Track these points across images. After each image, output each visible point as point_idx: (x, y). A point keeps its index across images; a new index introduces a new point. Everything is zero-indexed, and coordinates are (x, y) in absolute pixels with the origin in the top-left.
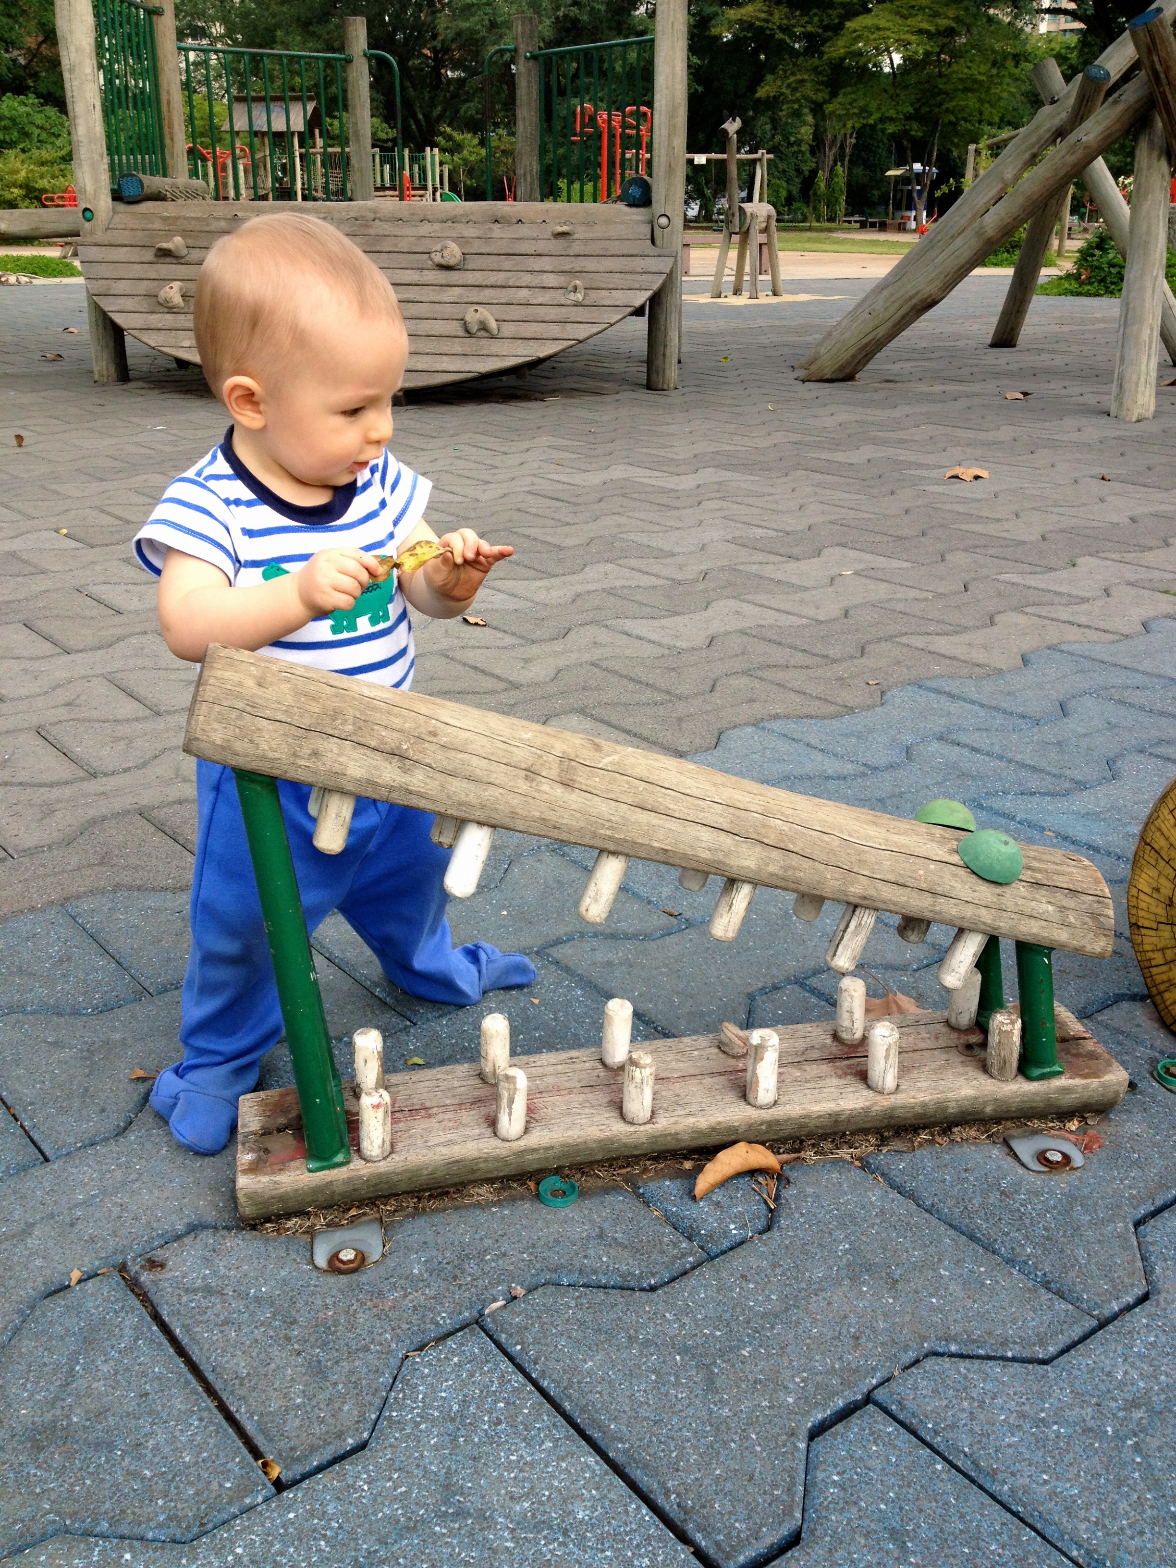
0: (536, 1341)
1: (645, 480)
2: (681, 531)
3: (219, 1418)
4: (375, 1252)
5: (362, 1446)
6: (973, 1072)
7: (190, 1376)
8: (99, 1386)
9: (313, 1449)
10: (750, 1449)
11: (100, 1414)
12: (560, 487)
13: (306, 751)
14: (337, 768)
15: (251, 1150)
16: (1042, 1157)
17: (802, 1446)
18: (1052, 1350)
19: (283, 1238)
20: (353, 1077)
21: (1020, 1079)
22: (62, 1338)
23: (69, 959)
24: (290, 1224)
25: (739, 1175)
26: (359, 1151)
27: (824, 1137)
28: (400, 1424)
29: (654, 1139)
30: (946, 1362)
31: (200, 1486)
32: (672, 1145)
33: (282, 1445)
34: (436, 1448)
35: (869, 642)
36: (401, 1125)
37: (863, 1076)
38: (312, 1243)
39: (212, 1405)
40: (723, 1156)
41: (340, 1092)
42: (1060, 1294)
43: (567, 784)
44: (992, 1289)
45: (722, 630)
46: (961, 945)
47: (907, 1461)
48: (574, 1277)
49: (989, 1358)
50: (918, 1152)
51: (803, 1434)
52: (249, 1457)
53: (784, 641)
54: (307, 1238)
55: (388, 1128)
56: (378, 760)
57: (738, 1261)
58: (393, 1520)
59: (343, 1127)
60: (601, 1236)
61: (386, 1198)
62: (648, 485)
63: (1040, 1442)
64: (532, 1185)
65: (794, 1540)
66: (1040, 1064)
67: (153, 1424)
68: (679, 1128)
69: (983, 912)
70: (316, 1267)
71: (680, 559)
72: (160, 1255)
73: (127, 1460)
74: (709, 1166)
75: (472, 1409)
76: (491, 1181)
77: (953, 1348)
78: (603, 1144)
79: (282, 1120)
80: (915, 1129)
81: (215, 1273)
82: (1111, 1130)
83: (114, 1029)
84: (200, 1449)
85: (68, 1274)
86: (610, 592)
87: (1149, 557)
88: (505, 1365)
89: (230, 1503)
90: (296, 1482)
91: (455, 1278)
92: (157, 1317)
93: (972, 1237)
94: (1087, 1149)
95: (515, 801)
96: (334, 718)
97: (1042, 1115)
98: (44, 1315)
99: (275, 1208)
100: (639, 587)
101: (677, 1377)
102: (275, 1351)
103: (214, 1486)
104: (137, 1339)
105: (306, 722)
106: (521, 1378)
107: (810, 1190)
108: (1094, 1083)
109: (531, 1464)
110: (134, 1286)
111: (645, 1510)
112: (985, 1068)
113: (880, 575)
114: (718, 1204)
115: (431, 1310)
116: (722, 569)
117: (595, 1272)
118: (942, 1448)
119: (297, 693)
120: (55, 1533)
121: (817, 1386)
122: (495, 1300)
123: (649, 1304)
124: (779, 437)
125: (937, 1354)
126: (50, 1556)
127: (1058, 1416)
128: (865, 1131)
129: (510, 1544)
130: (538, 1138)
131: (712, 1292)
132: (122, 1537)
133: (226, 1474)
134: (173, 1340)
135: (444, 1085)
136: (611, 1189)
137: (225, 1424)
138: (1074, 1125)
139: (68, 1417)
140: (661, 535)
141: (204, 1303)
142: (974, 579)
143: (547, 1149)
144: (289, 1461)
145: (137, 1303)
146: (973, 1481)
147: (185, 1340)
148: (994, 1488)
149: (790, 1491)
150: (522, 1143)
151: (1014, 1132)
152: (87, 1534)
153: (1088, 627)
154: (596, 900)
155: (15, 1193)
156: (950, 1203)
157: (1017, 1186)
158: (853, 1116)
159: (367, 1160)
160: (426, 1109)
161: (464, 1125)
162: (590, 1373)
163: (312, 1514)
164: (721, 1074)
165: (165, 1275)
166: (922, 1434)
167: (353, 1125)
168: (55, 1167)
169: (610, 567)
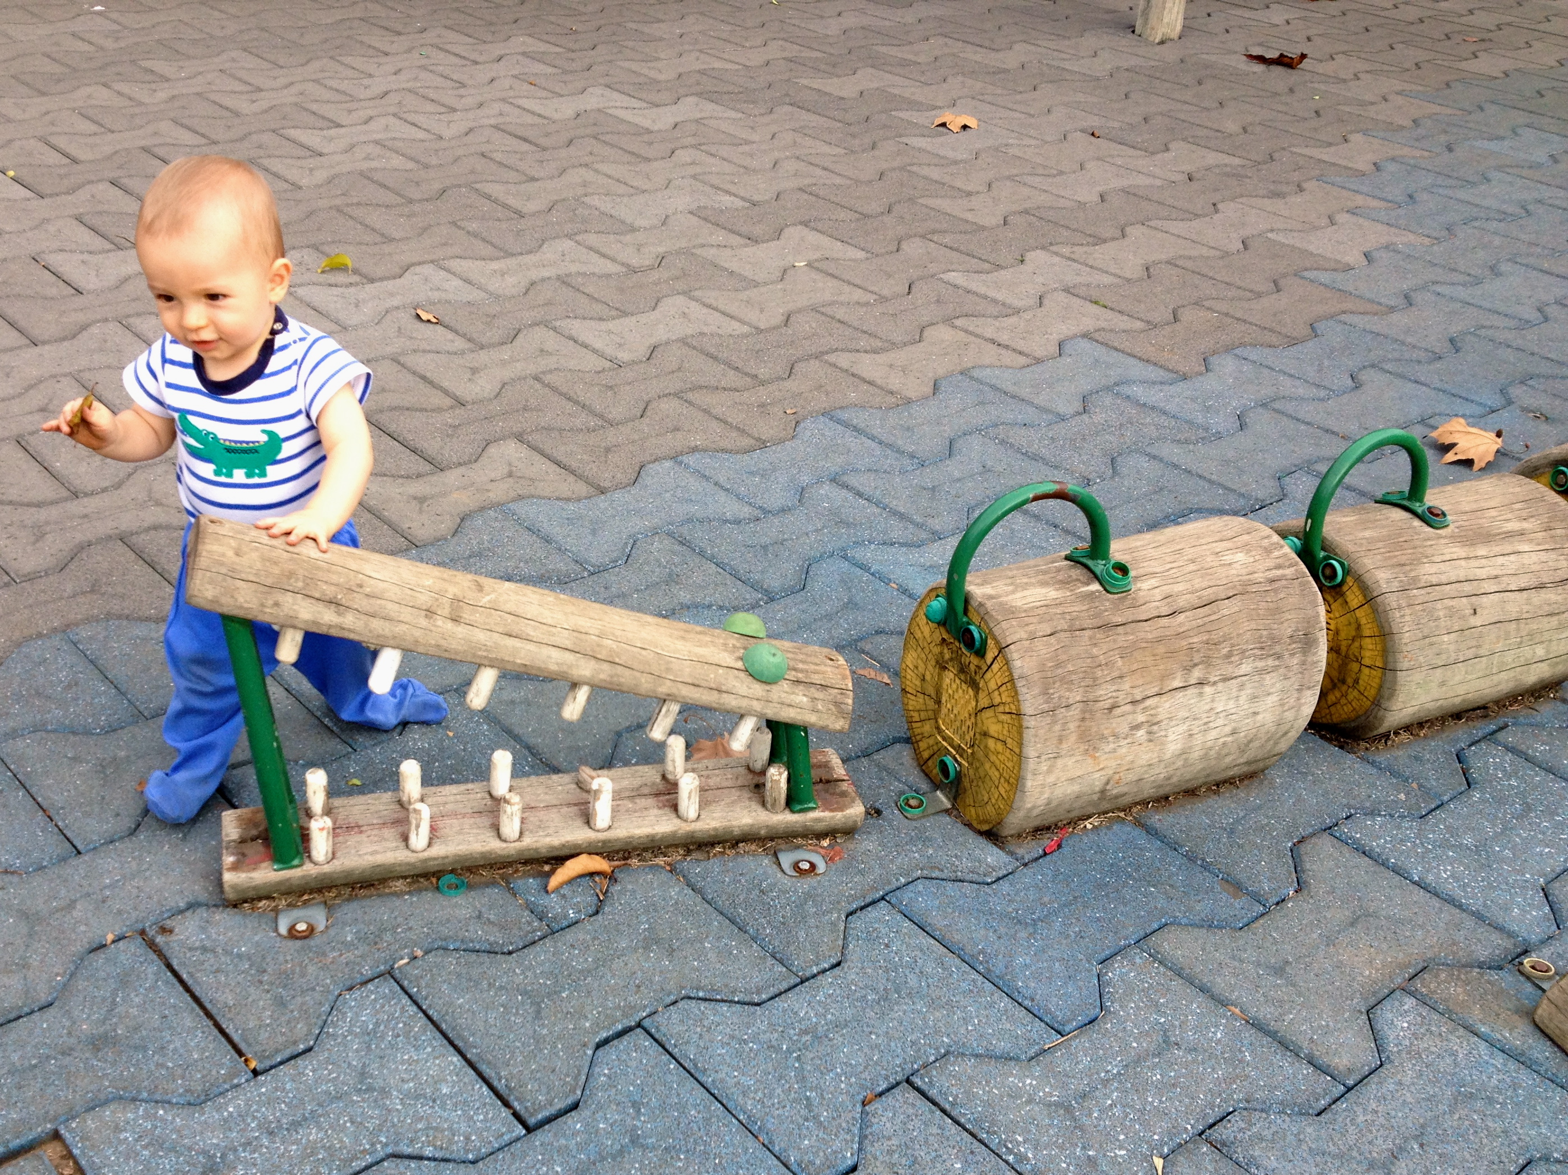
0: (427, 986)
1: (621, 114)
2: (647, 195)
3: (216, 1032)
4: (321, 926)
5: (310, 1049)
6: (755, 806)
7: (195, 1005)
8: (134, 1011)
9: (277, 1051)
10: (556, 1054)
11: (136, 1029)
12: (529, 119)
13: (270, 602)
14: (291, 613)
15: (233, 854)
16: (796, 866)
17: (590, 1052)
18: (764, 997)
19: (256, 914)
20: (306, 802)
21: (787, 811)
22: (105, 980)
23: (76, 684)
24: (261, 904)
25: (582, 876)
26: (309, 857)
27: (645, 850)
28: (334, 1036)
29: (521, 852)
30: (693, 1003)
31: (205, 1072)
32: (536, 856)
33: (258, 1048)
34: (357, 1051)
35: (799, 360)
36: (341, 839)
37: (675, 808)
38: (276, 918)
39: (210, 1023)
40: (569, 863)
41: (296, 813)
42: (781, 962)
43: (455, 620)
44: (736, 957)
45: (664, 338)
46: (743, 723)
47: (652, 1063)
48: (458, 944)
49: (723, 1001)
50: (712, 861)
51: (592, 1046)
52: (236, 1056)
53: (720, 355)
54: (273, 914)
55: (330, 843)
56: (320, 607)
57: (569, 936)
58: (328, 1093)
59: (298, 840)
60: (479, 917)
61: (329, 888)
62: (623, 121)
63: (739, 1054)
64: (434, 880)
65: (575, 1106)
66: (800, 802)
67: (171, 1035)
68: (539, 845)
69: (755, 703)
70: (279, 935)
71: (640, 237)
72: (169, 923)
73: (156, 1057)
74: (559, 871)
75: (382, 1028)
76: (405, 877)
77: (701, 994)
78: (484, 855)
79: (254, 832)
80: (713, 845)
81: (208, 937)
82: (851, 846)
83: (119, 747)
84: (203, 1050)
85: (105, 936)
86: (564, 280)
87: (1100, 254)
88: (405, 1000)
89: (225, 1082)
90: (266, 1071)
91: (376, 943)
92: (169, 967)
93: (733, 922)
94: (830, 860)
95: (418, 633)
96: (289, 578)
97: (804, 836)
98: (91, 964)
99: (251, 894)
100: (594, 274)
101: (517, 1010)
102: (252, 990)
103: (214, 1072)
104: (157, 981)
105: (269, 582)
106: (415, 1008)
107: (630, 887)
108: (839, 815)
109: (417, 1061)
110: (151, 945)
111: (485, 1088)
112: (764, 804)
113: (831, 268)
114: (564, 896)
115: (358, 964)
116: (679, 252)
117: (472, 941)
118: (677, 1056)
119: (264, 559)
120: (114, 1099)
121: (607, 1016)
122: (402, 959)
123: (506, 963)
124: (775, 51)
125: (690, 998)
126: (112, 1112)
127: (755, 1038)
128: (676, 846)
129: (399, 1107)
130: (439, 850)
131: (550, 956)
132: (157, 1102)
133: (221, 1066)
134: (181, 981)
135: (373, 808)
136: (493, 883)
137: (220, 1036)
138: (825, 843)
139: (115, 1030)
140: (625, 200)
141: (202, 957)
142: (921, 278)
143: (443, 858)
144: (261, 1059)
145: (155, 957)
146: (692, 1075)
147: (190, 982)
148: (703, 1079)
149: (576, 1078)
150: (426, 854)
151: (783, 847)
152: (134, 1100)
153: (1007, 347)
154: (477, 695)
155: (59, 877)
156: (724, 898)
157: (772, 887)
158: (664, 837)
159: (316, 864)
160: (359, 827)
161: (385, 840)
162: (460, 1006)
163: (276, 1089)
164: (575, 805)
165: (173, 938)
166: (667, 1047)
167: (305, 837)
168: (86, 858)
169: (568, 244)
